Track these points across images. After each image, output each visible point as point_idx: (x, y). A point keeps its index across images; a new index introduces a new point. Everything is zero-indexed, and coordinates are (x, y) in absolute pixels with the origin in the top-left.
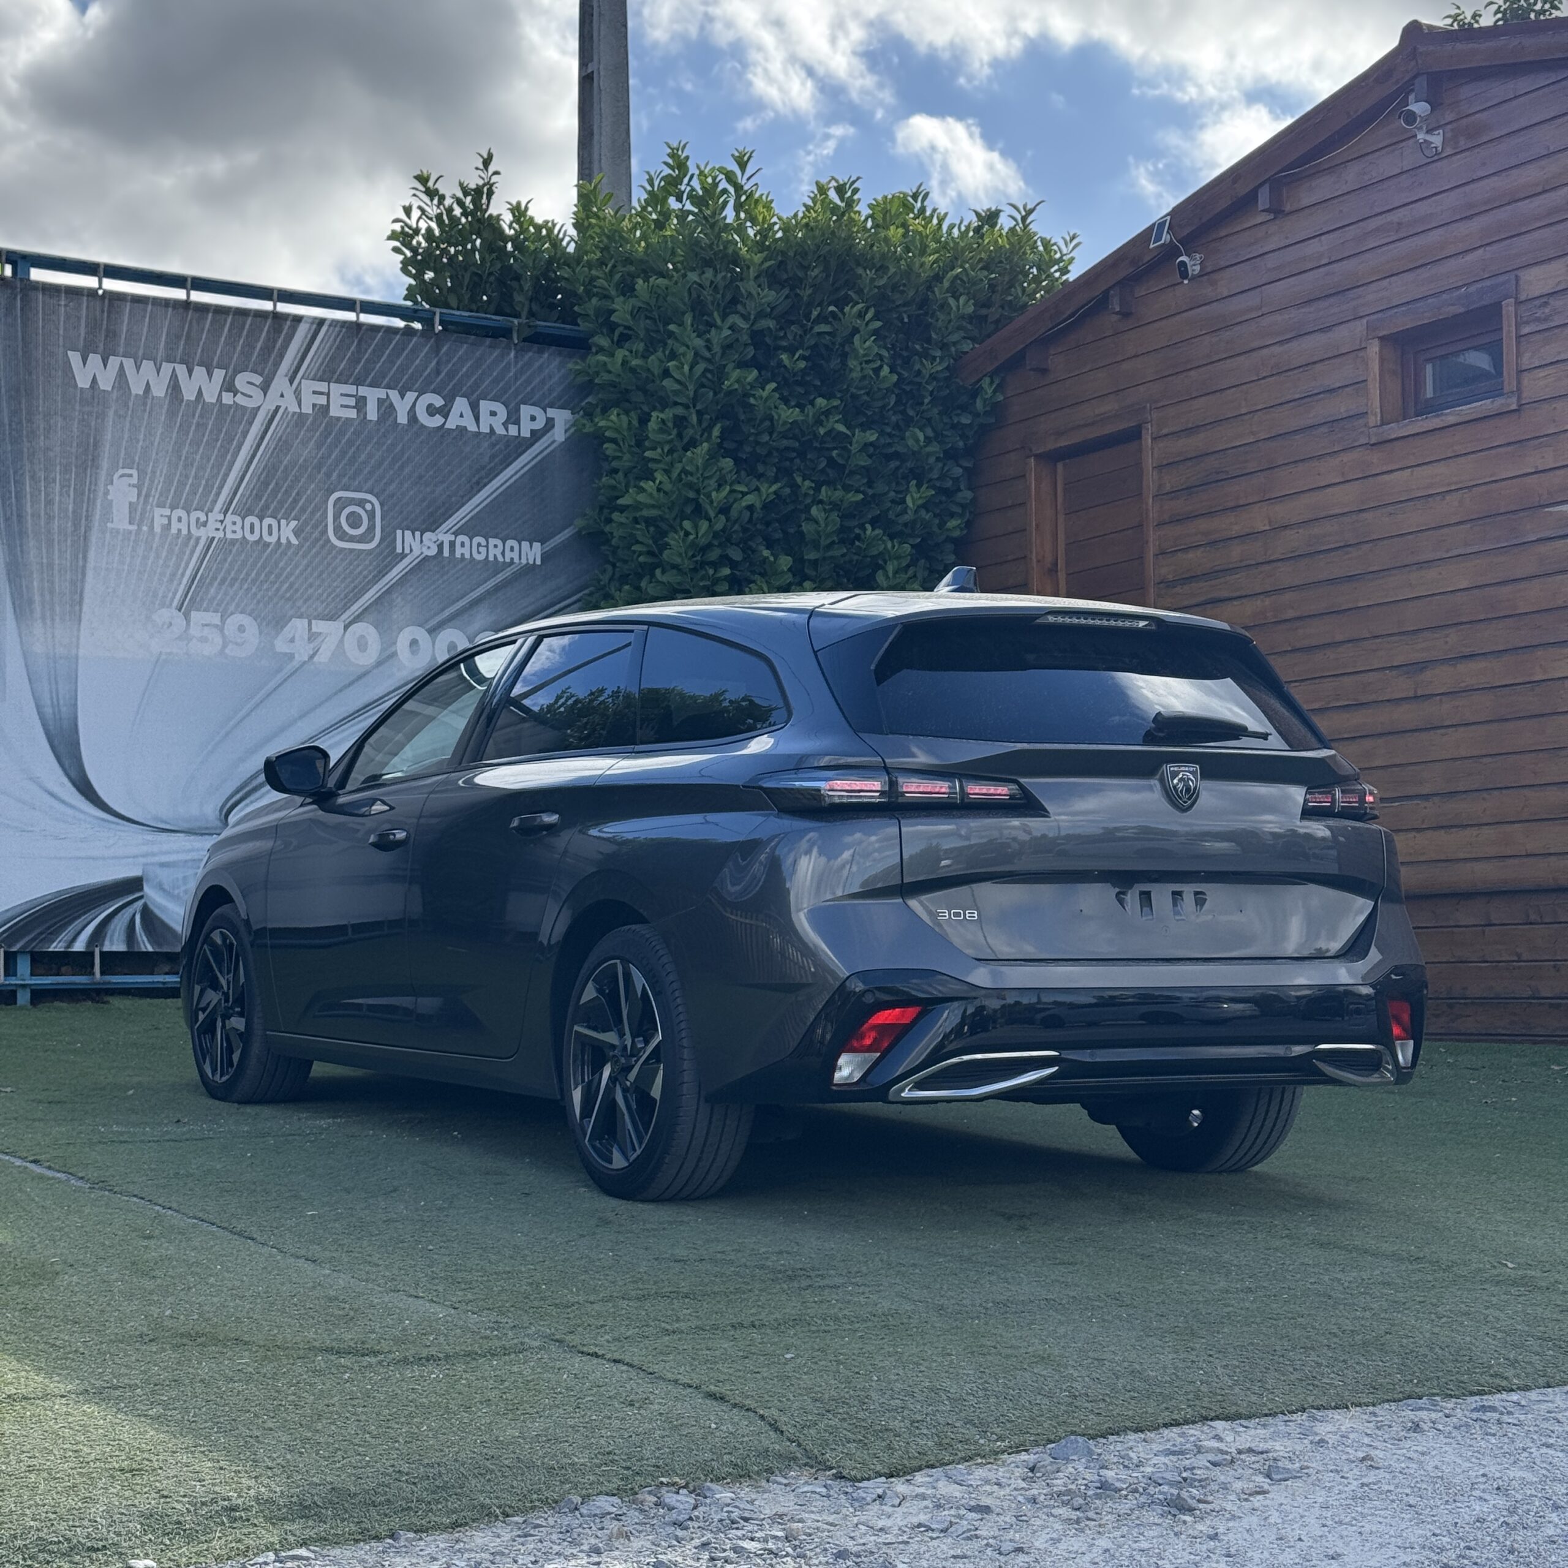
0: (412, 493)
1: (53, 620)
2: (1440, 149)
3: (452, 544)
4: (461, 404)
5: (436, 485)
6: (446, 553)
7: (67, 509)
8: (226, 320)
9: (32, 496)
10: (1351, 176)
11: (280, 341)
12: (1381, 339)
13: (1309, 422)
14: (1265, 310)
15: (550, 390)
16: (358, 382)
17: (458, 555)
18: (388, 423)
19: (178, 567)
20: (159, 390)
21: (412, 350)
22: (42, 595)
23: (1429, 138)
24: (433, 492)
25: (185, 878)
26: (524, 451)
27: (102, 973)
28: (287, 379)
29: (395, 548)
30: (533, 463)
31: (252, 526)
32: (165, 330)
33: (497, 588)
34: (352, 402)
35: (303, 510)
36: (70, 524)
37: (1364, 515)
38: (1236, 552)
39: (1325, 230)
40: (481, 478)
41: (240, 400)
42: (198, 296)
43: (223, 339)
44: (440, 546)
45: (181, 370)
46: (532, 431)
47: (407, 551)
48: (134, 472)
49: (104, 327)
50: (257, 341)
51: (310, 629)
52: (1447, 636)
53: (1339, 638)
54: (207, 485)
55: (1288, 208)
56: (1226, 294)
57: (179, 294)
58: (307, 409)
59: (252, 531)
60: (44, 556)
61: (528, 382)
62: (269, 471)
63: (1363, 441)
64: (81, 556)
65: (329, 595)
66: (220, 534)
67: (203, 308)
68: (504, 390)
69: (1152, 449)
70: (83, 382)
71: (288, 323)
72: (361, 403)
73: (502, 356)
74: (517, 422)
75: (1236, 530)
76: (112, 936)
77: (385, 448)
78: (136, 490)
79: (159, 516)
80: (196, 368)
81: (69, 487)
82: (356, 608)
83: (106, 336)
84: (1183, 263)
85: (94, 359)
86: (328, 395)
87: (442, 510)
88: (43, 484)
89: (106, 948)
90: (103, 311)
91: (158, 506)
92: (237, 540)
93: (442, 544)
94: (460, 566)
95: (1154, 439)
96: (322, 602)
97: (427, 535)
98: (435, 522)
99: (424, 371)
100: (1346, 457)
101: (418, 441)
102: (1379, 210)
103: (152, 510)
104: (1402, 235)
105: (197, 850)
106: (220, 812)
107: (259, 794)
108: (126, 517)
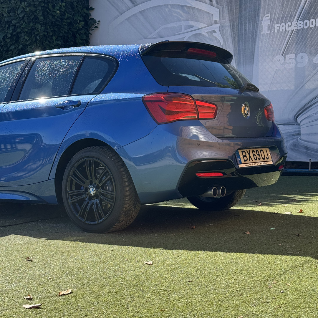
1: (246, 65)
7: (250, 31)
9: (241, 29)
19: (282, 41)
22: (243, 58)
31: (306, 23)
36: (251, 35)
48: (269, 15)
54: (291, 13)
59: (306, 25)
60: (244, 46)
64: (254, 44)
66: (296, 28)
78: (270, 20)
79: (277, 26)
81: (251, 24)
88: (244, 25)
91: (276, 24)
92: (301, 29)
103: (274, 25)
105: (287, 130)
106: (294, 117)
107: (307, 111)
108: (267, 29)
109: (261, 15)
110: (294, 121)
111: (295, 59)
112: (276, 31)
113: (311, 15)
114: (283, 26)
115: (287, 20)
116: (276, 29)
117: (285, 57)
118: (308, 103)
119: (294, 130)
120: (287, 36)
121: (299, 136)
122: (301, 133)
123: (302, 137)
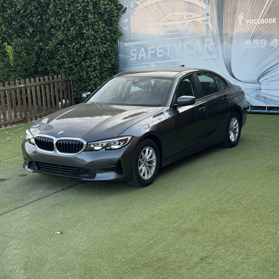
7: (230, 22)
9: (224, 20)
19: (251, 31)
22: (225, 39)
31: (266, 21)
36: (231, 25)
48: (243, 13)
54: (257, 14)
60: (226, 32)
62: (271, 8)
64: (233, 31)
66: (260, 23)
78: (243, 17)
81: (231, 18)
88: (226, 18)
105: (253, 86)
106: (258, 79)
107: (265, 75)
108: (241, 22)
109: (238, 13)
110: (257, 81)
111: (259, 43)
113: (270, 16)
115: (254, 17)
116: (247, 22)
117: (252, 41)
118: (266, 71)
119: (257, 87)
120: (254, 28)
121: (260, 90)
122: (262, 89)
123: (262, 91)
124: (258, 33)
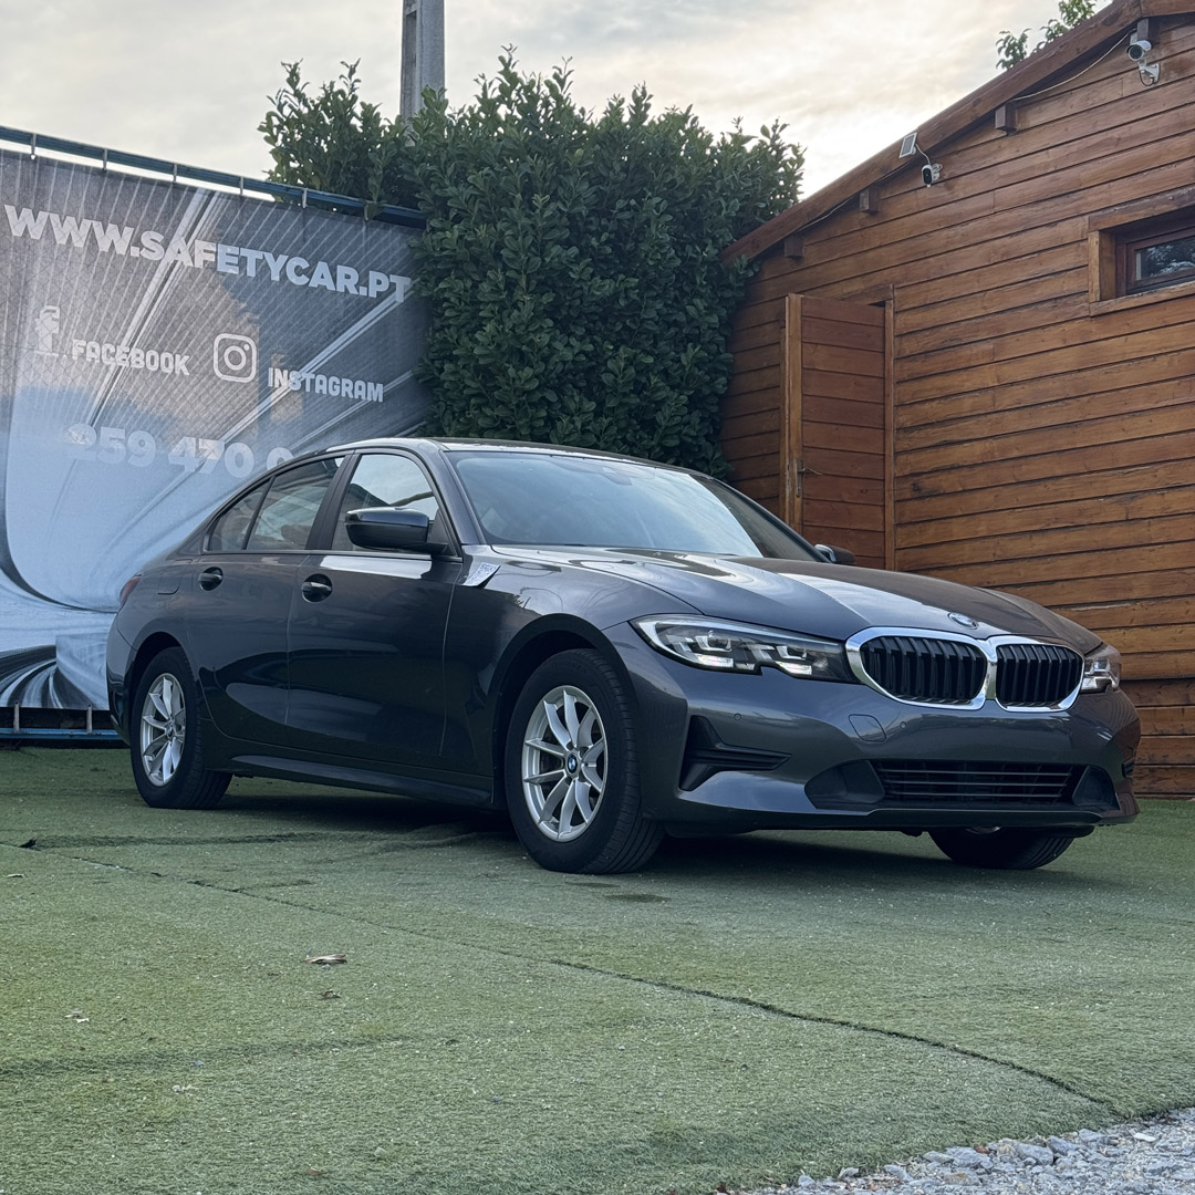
0: (281, 338)
2: (1156, 79)
3: (313, 382)
4: (322, 267)
5: (301, 333)
6: (308, 389)
8: (134, 188)
10: (1076, 102)
11: (178, 207)
12: (1102, 232)
13: (1035, 299)
14: (996, 209)
15: (394, 260)
16: (241, 245)
17: (317, 391)
18: (264, 279)
19: (91, 388)
20: (79, 243)
21: (284, 221)
23: (1148, 69)
24: (299, 338)
25: (91, 649)
26: (372, 309)
27: (20, 727)
28: (183, 239)
29: (267, 383)
30: (378, 318)
31: (152, 359)
32: (85, 192)
33: (348, 420)
34: (235, 260)
35: (194, 347)
37: (1084, 374)
38: (967, 404)
39: (1052, 144)
40: (338, 329)
41: (145, 253)
42: (112, 166)
43: (132, 203)
44: (304, 383)
45: (98, 227)
46: (379, 293)
47: (277, 385)
48: (58, 311)
49: (35, 187)
50: (160, 206)
51: (197, 447)
52: (1157, 471)
53: (1059, 472)
54: (116, 324)
55: (1019, 127)
56: (962, 196)
57: (98, 164)
58: (199, 264)
59: (152, 363)
61: (376, 252)
62: (167, 313)
63: (1083, 314)
65: (214, 418)
66: (126, 364)
67: (116, 176)
68: (357, 258)
69: (894, 321)
70: (17, 232)
71: (185, 192)
72: (242, 262)
73: (356, 230)
74: (367, 285)
75: (968, 386)
76: (29, 694)
77: (261, 299)
78: (56, 324)
79: (77, 346)
80: (110, 226)
81: (3, 318)
82: (234, 430)
83: (37, 194)
84: (928, 171)
85: (26, 212)
86: (216, 254)
87: (306, 353)
89: (24, 706)
90: (34, 173)
91: (76, 338)
92: (140, 369)
93: (305, 381)
94: (319, 400)
95: (896, 313)
96: (207, 424)
97: (294, 373)
98: (299, 363)
99: (293, 239)
100: (1067, 327)
101: (288, 295)
102: (1100, 129)
103: (70, 340)
104: (1120, 149)
108: (50, 346)
109: (33, 302)
110: (119, 604)
111: (126, 445)
112: (75, 358)
113: (165, 343)
114: (93, 350)
115: (104, 336)
116: (75, 352)
117: (97, 431)
120: (102, 381)
124: (118, 403)
